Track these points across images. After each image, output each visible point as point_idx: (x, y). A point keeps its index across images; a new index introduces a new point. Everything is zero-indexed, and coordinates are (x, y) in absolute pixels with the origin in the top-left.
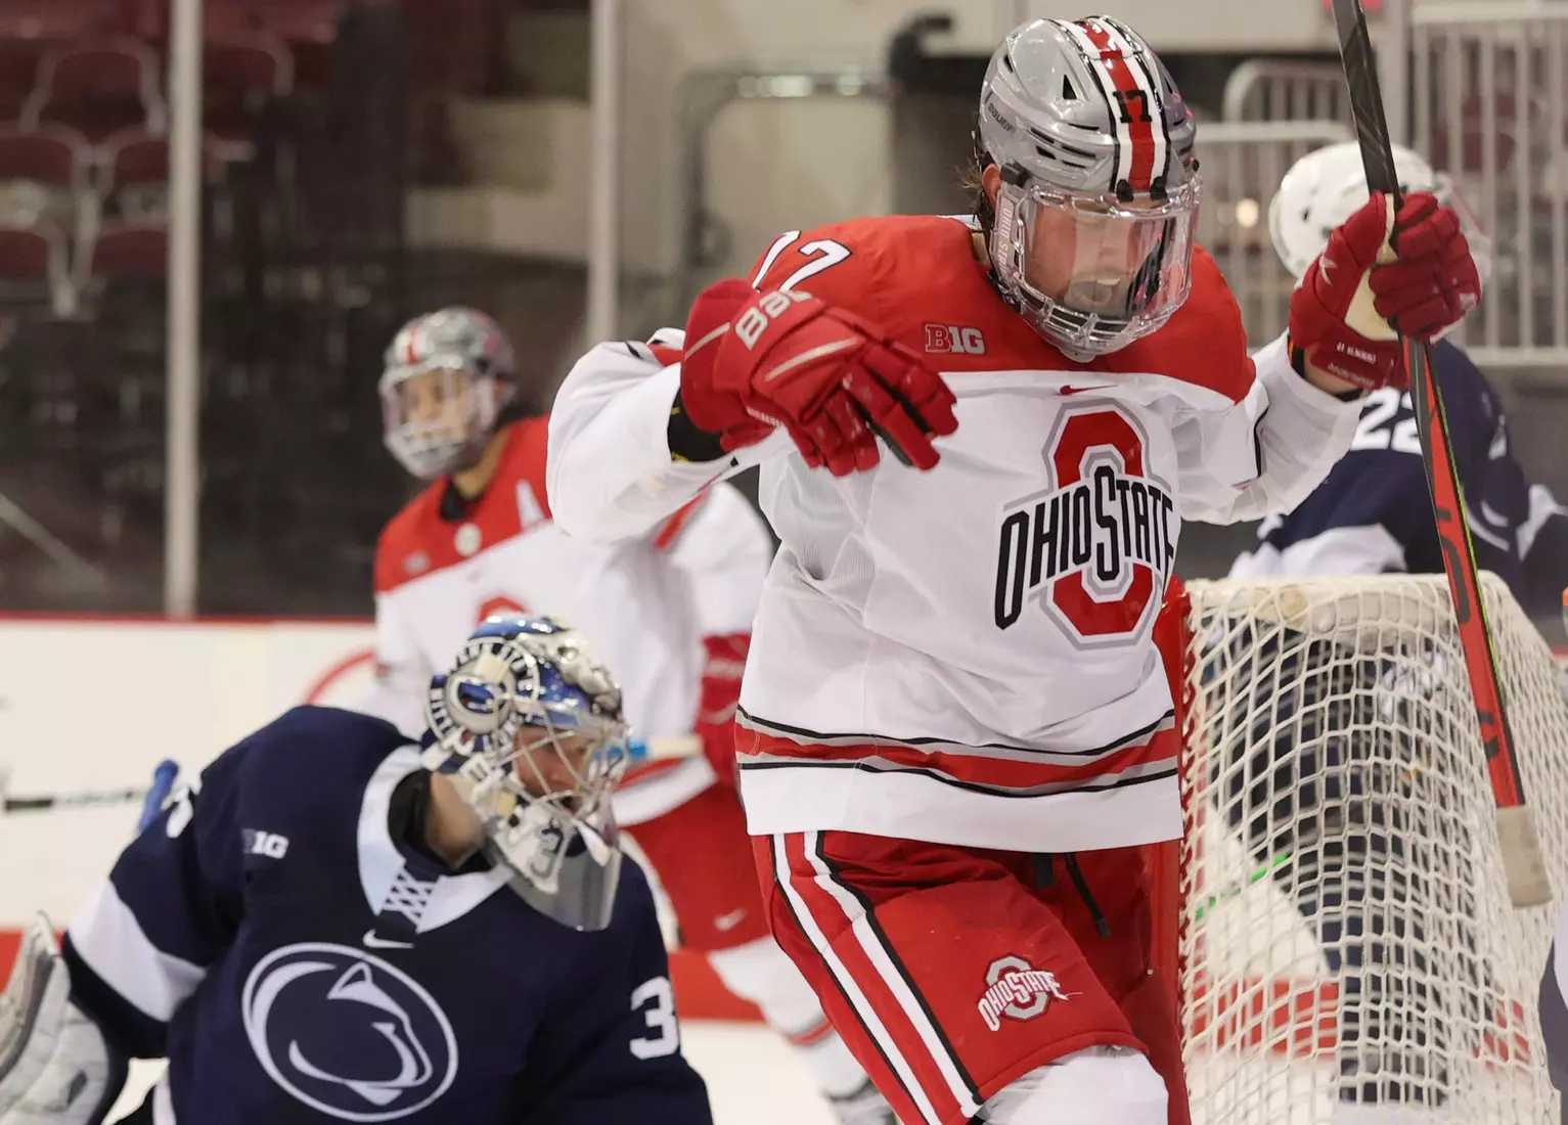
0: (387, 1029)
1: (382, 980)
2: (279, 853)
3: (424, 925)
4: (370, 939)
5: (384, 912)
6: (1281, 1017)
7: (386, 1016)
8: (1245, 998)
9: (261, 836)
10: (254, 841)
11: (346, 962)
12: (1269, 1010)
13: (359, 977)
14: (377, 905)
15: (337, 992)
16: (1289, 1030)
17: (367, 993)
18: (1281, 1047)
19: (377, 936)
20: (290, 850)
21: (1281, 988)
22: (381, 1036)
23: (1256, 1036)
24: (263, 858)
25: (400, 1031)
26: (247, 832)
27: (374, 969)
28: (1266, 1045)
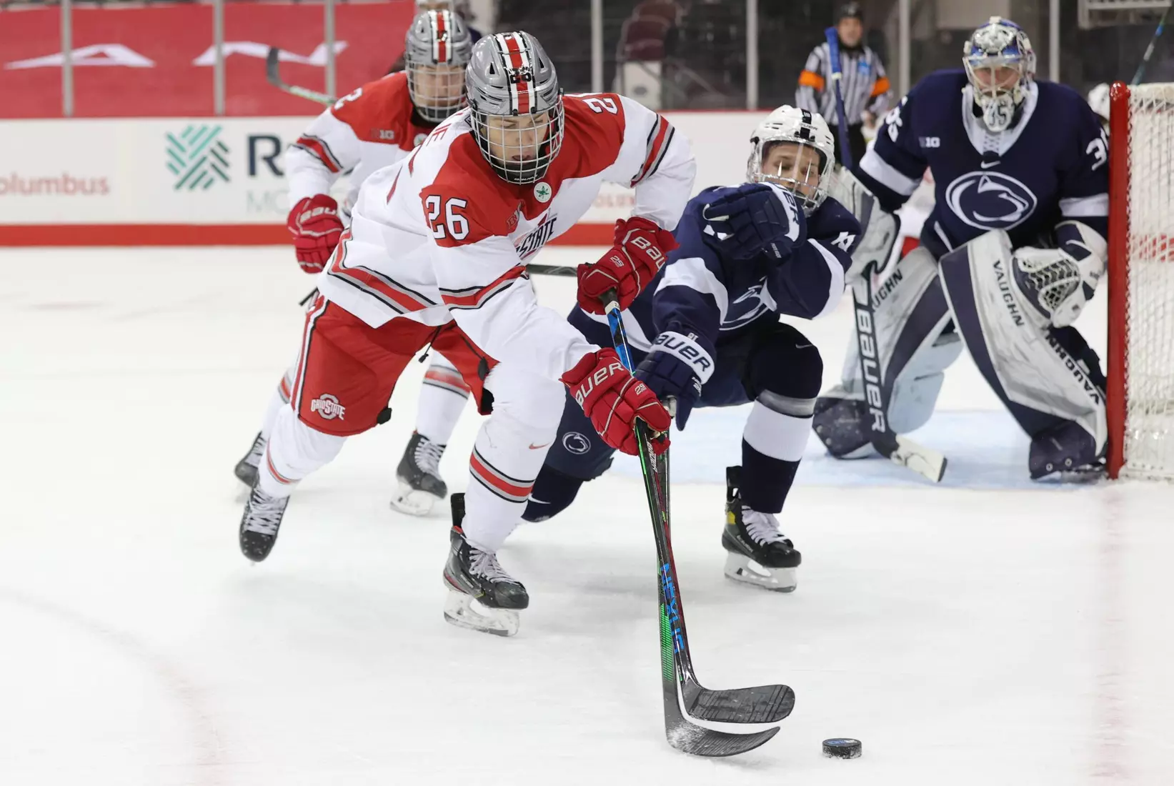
0: (1004, 196)
1: (994, 179)
2: (938, 145)
3: (1001, 152)
4: (984, 165)
5: (985, 153)
6: (1164, 247)
7: (1002, 192)
8: (1150, 240)
9: (928, 139)
10: (926, 142)
11: (978, 178)
12: (1159, 244)
13: (985, 181)
14: (981, 151)
15: (981, 189)
16: (1166, 252)
17: (991, 186)
18: (1163, 258)
19: (986, 163)
20: (941, 142)
21: (1163, 237)
22: (1002, 199)
23: (1154, 254)
24: (931, 148)
25: (1009, 195)
26: (921, 140)
27: (989, 177)
28: (1158, 257)
